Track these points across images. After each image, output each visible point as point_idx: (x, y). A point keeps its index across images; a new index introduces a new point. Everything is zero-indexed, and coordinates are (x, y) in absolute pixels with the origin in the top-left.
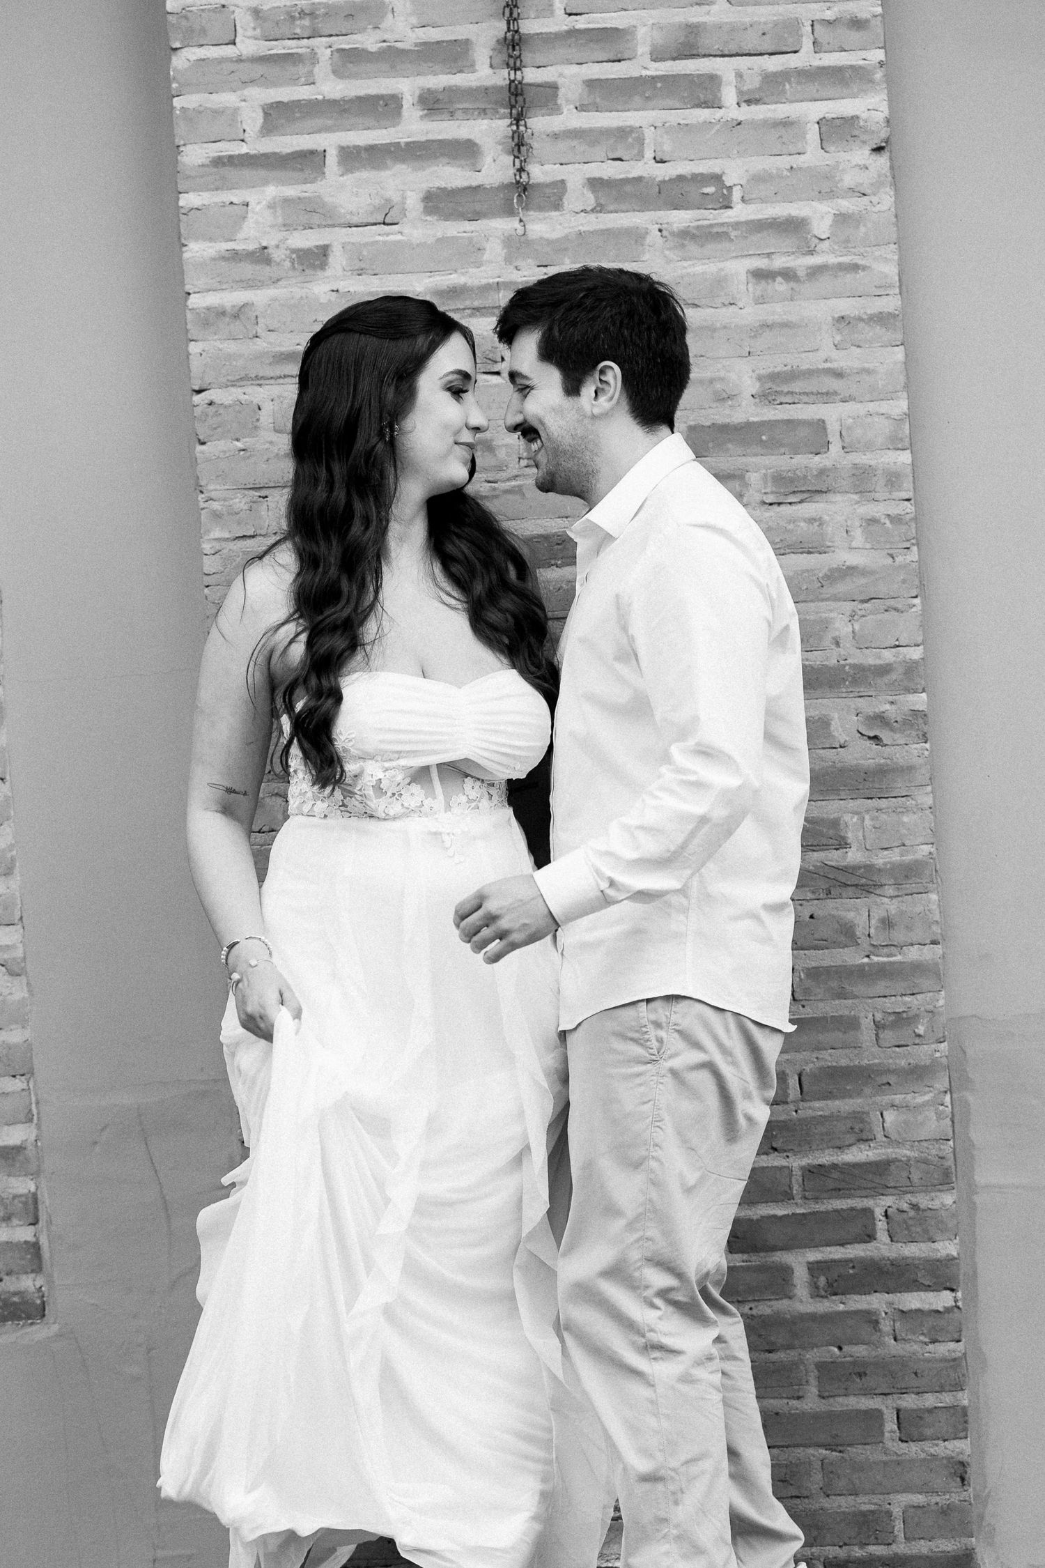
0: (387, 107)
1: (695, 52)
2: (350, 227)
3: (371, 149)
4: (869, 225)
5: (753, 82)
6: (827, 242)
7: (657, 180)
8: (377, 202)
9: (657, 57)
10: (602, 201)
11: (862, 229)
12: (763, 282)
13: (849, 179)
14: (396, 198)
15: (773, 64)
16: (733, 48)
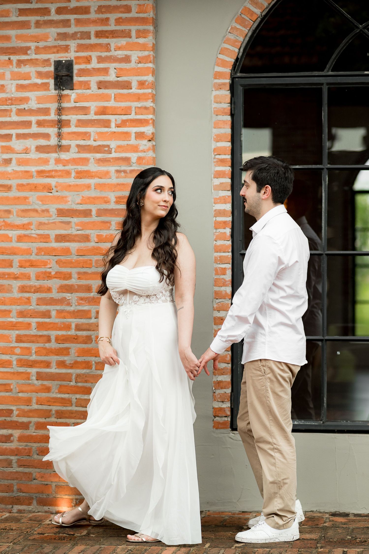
0: (28, 124)
1: (105, 113)
2: (17, 153)
3: (24, 134)
4: (146, 160)
5: (119, 122)
6: (135, 164)
7: (94, 145)
8: (24, 148)
9: (96, 114)
10: (80, 150)
11: (144, 161)
12: (118, 173)
13: (141, 148)
14: (29, 147)
15: (125, 117)
16: (115, 113)
